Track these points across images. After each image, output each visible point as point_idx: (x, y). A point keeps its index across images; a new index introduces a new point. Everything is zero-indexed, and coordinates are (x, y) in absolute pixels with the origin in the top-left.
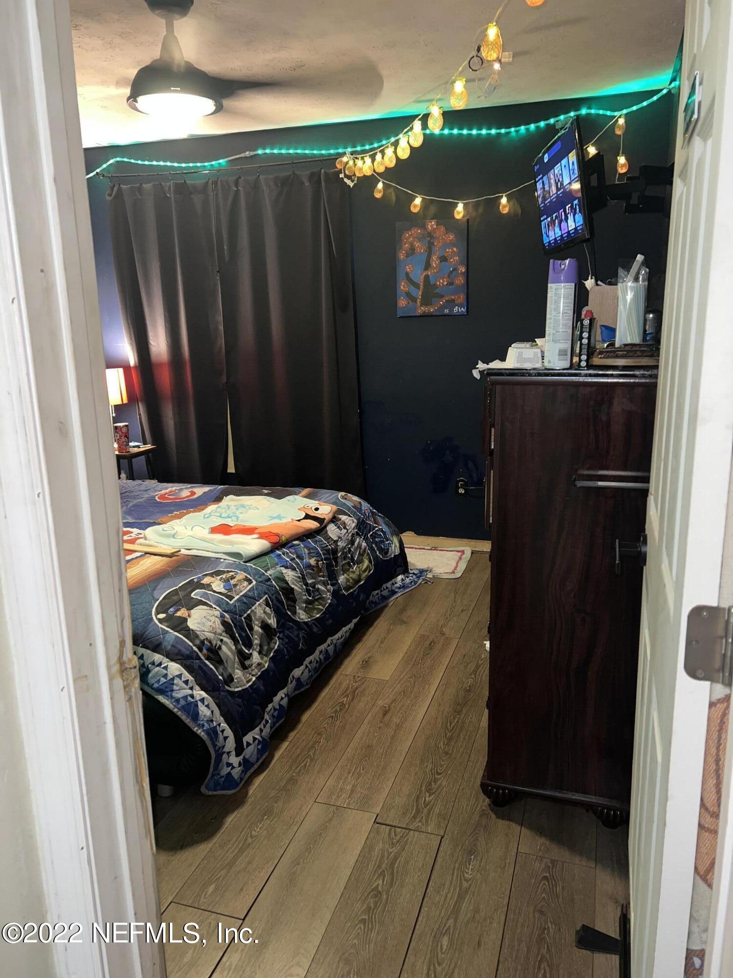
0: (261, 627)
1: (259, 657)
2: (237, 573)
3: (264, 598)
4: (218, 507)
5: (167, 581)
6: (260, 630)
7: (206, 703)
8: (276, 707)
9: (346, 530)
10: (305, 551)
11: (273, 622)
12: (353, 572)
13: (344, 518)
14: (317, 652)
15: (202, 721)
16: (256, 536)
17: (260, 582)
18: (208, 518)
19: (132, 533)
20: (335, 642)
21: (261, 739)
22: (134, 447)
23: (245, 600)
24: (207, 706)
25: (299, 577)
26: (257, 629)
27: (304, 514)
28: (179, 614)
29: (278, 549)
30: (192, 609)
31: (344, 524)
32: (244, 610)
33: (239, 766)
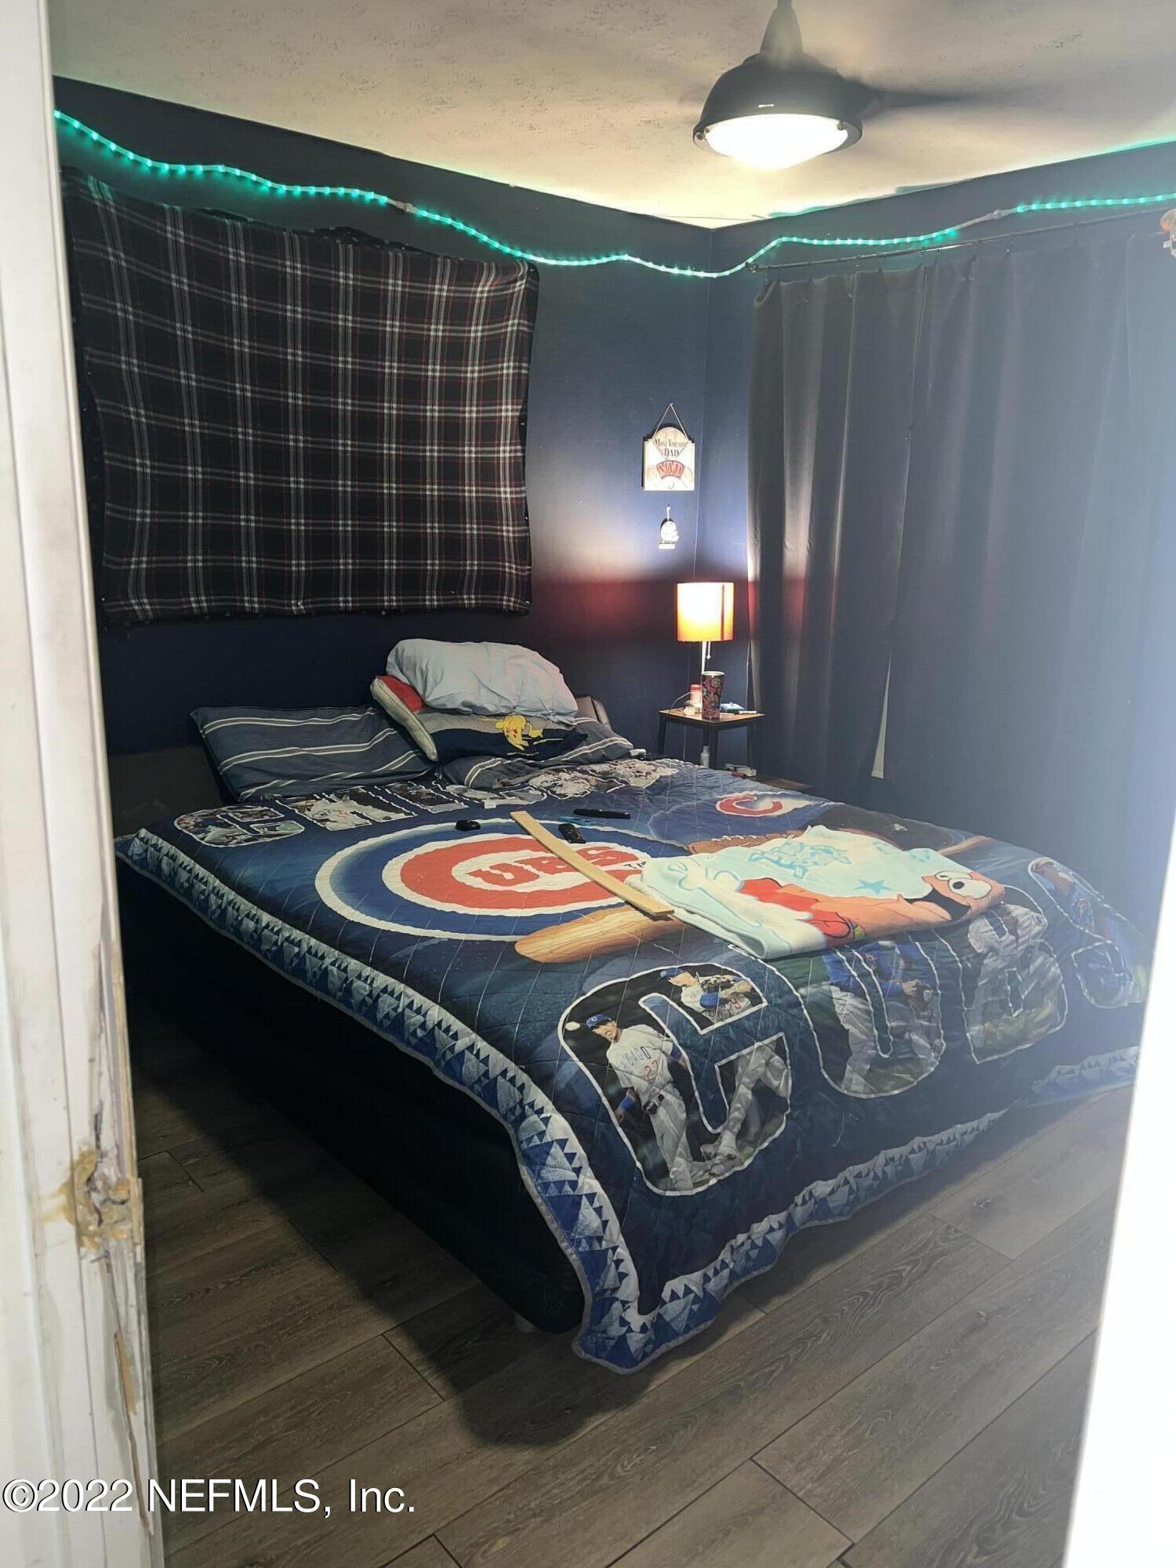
0: (754, 1091)
1: (734, 1145)
2: (738, 979)
3: (775, 1038)
4: (786, 843)
5: (620, 963)
6: (750, 1096)
7: (596, 1204)
8: (757, 1242)
9: (1013, 937)
10: (897, 963)
11: (783, 1085)
12: (1010, 1023)
13: (1017, 911)
14: (881, 1159)
15: (580, 1234)
16: (806, 915)
17: (776, 1005)
18: (756, 860)
19: (636, 859)
20: (931, 1147)
21: (700, 1294)
22: (730, 711)
23: (732, 1034)
24: (599, 1211)
25: (868, 1012)
26: (744, 1091)
27: (930, 889)
28: (601, 1031)
29: (842, 949)
30: (626, 1027)
31: (1014, 926)
32: (723, 1052)
33: (641, 1332)
